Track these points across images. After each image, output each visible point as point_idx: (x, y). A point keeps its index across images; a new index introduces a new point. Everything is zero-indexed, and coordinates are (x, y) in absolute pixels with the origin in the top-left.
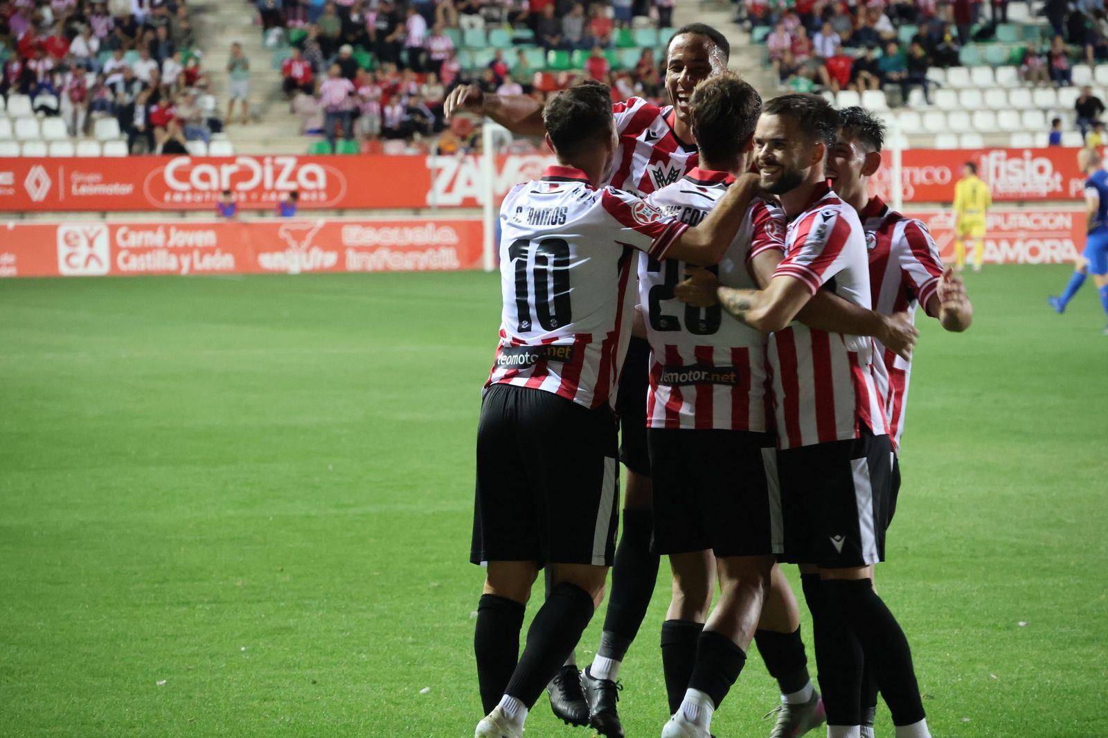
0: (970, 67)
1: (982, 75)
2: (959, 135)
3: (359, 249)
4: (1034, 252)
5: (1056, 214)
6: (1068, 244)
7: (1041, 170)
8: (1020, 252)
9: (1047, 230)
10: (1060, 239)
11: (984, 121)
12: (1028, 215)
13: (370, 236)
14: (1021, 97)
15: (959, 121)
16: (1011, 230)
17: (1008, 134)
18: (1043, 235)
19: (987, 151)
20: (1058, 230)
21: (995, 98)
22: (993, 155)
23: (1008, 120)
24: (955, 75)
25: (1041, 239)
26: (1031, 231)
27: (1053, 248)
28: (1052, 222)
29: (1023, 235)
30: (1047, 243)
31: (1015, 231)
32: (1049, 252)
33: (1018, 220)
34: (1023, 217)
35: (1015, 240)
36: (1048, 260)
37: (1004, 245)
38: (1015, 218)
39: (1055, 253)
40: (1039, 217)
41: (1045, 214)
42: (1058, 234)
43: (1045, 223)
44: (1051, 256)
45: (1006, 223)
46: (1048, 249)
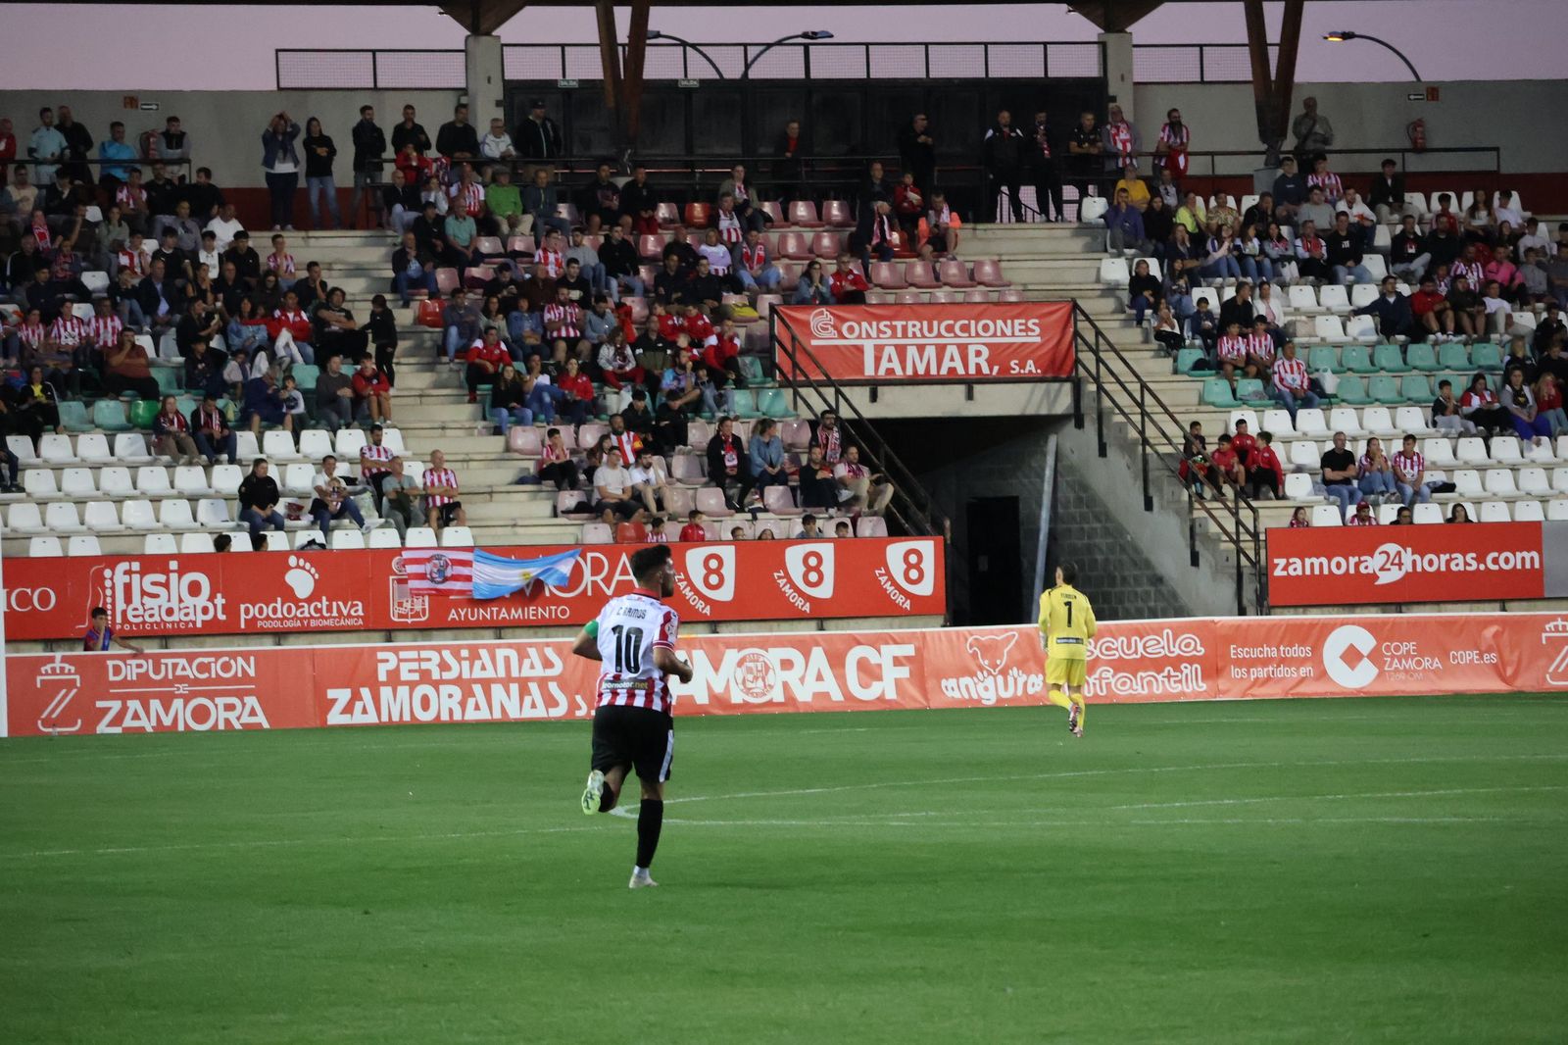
0: (73, 434)
1: (93, 446)
2: (64, 537)
4: (201, 714)
5: (234, 655)
6: (251, 701)
7: (194, 589)
8: (181, 713)
9: (219, 680)
10: (241, 694)
11: (100, 515)
12: (190, 658)
14: (154, 478)
15: (62, 516)
16: (165, 682)
17: (141, 535)
18: (213, 688)
19: (112, 560)
20: (235, 680)
21: (116, 480)
22: (123, 566)
23: (137, 514)
24: (54, 446)
25: (211, 696)
26: (196, 682)
27: (230, 707)
28: (226, 667)
29: (183, 689)
30: (221, 701)
31: (170, 683)
32: (223, 715)
33: (175, 666)
34: (182, 662)
35: (171, 697)
36: (221, 726)
37: (155, 705)
38: (170, 661)
39: (232, 716)
40: (206, 660)
41: (217, 655)
42: (238, 687)
43: (216, 669)
44: (227, 721)
45: (157, 671)
46: (221, 708)
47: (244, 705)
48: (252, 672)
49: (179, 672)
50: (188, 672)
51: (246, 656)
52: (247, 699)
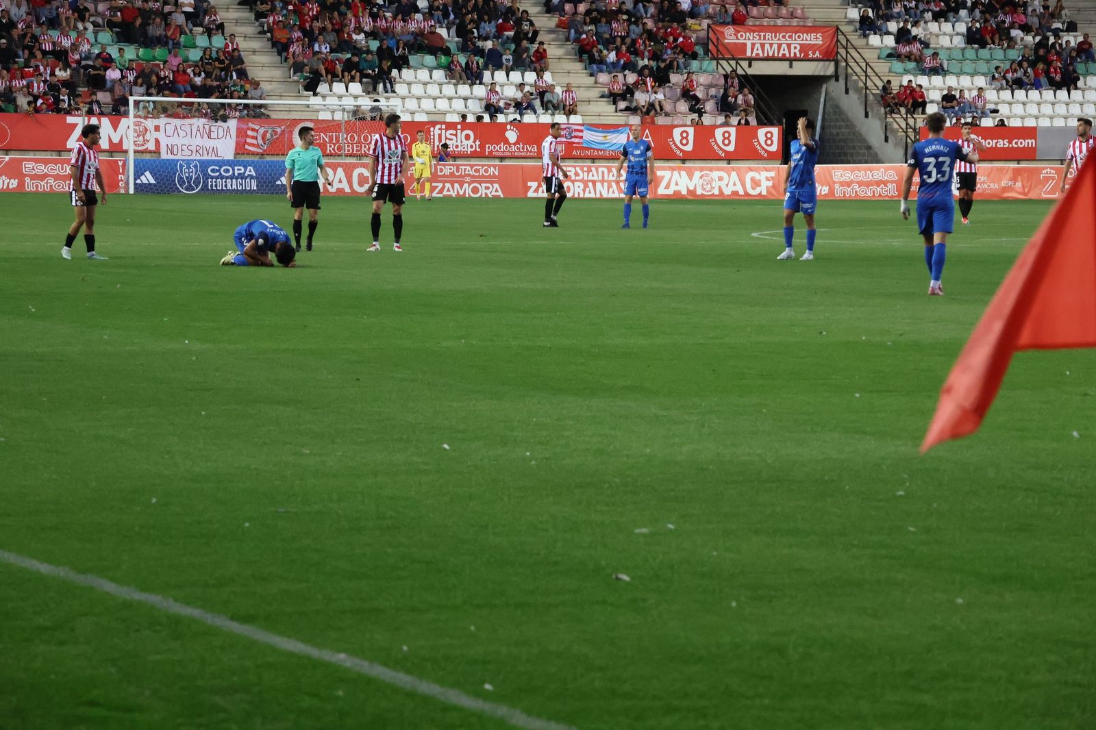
0: (416, 69)
1: (423, 74)
2: (413, 113)
3: (34, 177)
4: (475, 190)
5: (489, 166)
6: (496, 186)
7: (467, 137)
8: (467, 190)
9: (483, 176)
10: (492, 183)
11: (427, 104)
12: (472, 166)
13: (41, 169)
14: (449, 90)
15: (411, 104)
16: (461, 176)
17: (444, 113)
18: (481, 179)
19: (434, 124)
20: (489, 176)
21: (433, 90)
22: (438, 126)
23: (442, 105)
24: (407, 74)
25: (480, 183)
26: (474, 176)
27: (487, 188)
28: (486, 171)
29: (468, 179)
30: (483, 185)
31: (463, 177)
32: (484, 191)
33: (465, 169)
34: (468, 168)
35: (464, 182)
36: (484, 196)
37: (456, 185)
38: (463, 167)
39: (488, 192)
40: (479, 167)
41: (483, 166)
42: (491, 180)
43: (482, 172)
44: (486, 194)
45: (458, 171)
46: (484, 189)
47: (493, 187)
48: (497, 174)
49: (467, 172)
50: (471, 172)
51: (495, 166)
52: (494, 185)
